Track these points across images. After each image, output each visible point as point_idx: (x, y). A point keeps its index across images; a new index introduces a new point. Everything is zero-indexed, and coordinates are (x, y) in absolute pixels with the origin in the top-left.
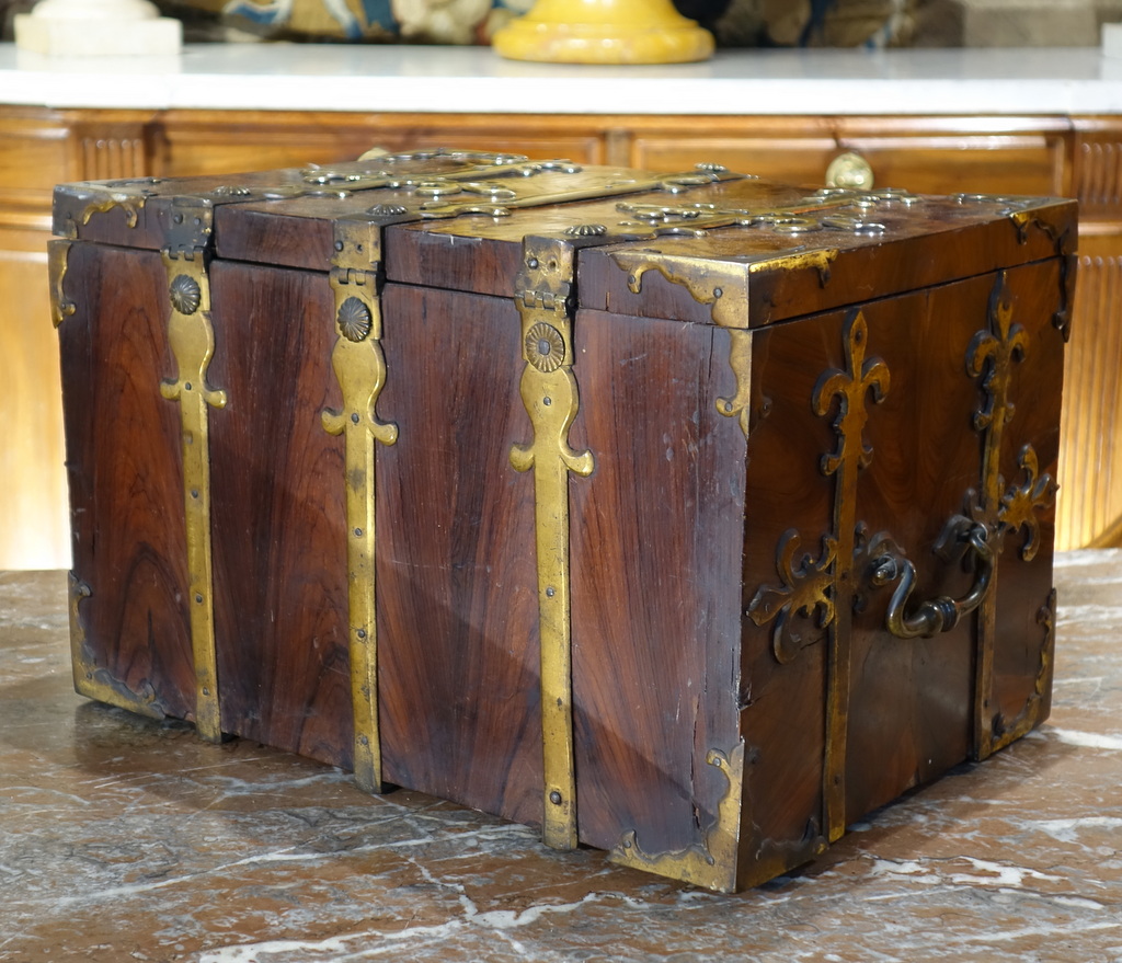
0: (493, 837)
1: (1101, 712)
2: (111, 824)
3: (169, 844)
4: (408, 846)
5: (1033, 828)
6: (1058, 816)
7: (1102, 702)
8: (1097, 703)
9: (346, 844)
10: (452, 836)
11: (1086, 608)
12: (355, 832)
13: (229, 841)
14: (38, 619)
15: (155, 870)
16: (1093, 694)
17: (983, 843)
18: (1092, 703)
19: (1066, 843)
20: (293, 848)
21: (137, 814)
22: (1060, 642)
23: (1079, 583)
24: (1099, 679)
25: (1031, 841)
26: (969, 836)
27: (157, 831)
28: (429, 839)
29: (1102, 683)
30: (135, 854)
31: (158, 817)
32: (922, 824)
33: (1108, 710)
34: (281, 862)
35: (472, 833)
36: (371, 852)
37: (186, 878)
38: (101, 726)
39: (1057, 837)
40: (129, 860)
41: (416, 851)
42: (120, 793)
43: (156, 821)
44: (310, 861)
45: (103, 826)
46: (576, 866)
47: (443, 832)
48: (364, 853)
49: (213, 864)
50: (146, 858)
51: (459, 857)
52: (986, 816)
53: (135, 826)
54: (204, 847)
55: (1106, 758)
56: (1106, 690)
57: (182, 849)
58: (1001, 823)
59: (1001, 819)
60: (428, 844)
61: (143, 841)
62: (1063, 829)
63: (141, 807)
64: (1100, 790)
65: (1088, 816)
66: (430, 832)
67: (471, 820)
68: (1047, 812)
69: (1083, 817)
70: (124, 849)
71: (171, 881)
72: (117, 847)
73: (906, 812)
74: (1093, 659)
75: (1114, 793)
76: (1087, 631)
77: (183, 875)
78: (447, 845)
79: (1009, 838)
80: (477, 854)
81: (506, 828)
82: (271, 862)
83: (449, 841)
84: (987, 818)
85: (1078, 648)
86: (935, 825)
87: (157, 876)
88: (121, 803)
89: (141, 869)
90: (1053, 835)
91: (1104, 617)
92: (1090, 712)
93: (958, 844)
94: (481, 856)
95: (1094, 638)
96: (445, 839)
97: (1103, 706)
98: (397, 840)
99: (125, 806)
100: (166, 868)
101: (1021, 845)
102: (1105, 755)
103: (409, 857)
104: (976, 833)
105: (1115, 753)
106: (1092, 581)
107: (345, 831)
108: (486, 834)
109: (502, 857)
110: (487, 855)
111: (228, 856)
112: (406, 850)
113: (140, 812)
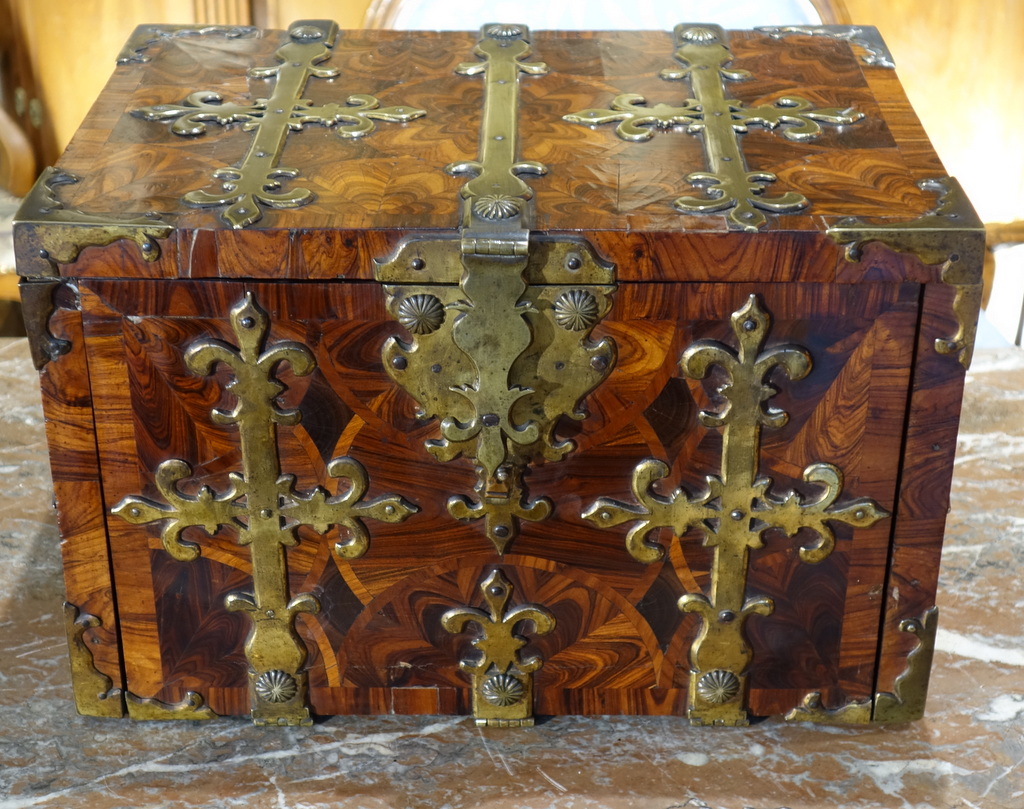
0: (352, 752)
1: (969, 598)
2: (18, 710)
3: (62, 744)
4: (273, 760)
5: (864, 771)
6: (891, 755)
7: (973, 584)
8: (968, 586)
9: (219, 752)
10: (317, 748)
11: (993, 436)
12: (231, 736)
13: (117, 741)
14: (26, 410)
15: (41, 778)
16: (969, 570)
17: (809, 790)
18: (963, 585)
19: (889, 795)
20: (170, 756)
21: (45, 697)
22: (956, 486)
23: (996, 398)
24: (979, 548)
25: (856, 790)
26: (797, 779)
27: (56, 724)
28: (294, 752)
29: (981, 555)
30: (30, 754)
31: (61, 703)
32: (757, 758)
33: (977, 596)
34: (155, 774)
35: (335, 745)
36: (239, 765)
37: (66, 792)
38: (43, 568)
39: (882, 787)
40: (22, 764)
41: (280, 766)
42: (36, 666)
43: (59, 708)
44: (180, 774)
45: (10, 712)
46: (420, 797)
47: (311, 742)
48: (231, 767)
49: (94, 773)
50: (39, 761)
51: (316, 778)
52: (821, 751)
53: (39, 715)
54: (91, 749)
55: (958, 671)
56: (982, 566)
57: (73, 750)
58: (833, 762)
59: (833, 756)
60: (293, 757)
61: (40, 736)
62: (891, 775)
63: (51, 688)
64: (940, 718)
65: (920, 757)
66: (299, 741)
67: (340, 726)
68: (882, 748)
69: (913, 759)
70: (20, 746)
71: (52, 796)
72: (17, 745)
73: (746, 740)
74: (980, 517)
75: (953, 725)
76: (985, 472)
77: (65, 787)
78: (310, 760)
79: (835, 785)
80: (335, 775)
81: (367, 739)
82: (147, 773)
83: (312, 754)
84: (821, 754)
85: (970, 499)
86: (769, 761)
87: (41, 788)
88: (34, 681)
89: (30, 776)
90: (879, 784)
91: (1007, 451)
92: (959, 597)
93: (784, 790)
94: (337, 777)
95: (991, 484)
96: (310, 751)
97: (973, 591)
98: (267, 750)
99: (37, 685)
100: (51, 776)
101: (845, 796)
102: (957, 665)
103: (271, 774)
104: (805, 776)
105: (967, 663)
106: (1009, 396)
107: (222, 733)
108: (349, 746)
109: (355, 781)
110: (342, 777)
111: (110, 763)
112: (271, 765)
113: (47, 696)
